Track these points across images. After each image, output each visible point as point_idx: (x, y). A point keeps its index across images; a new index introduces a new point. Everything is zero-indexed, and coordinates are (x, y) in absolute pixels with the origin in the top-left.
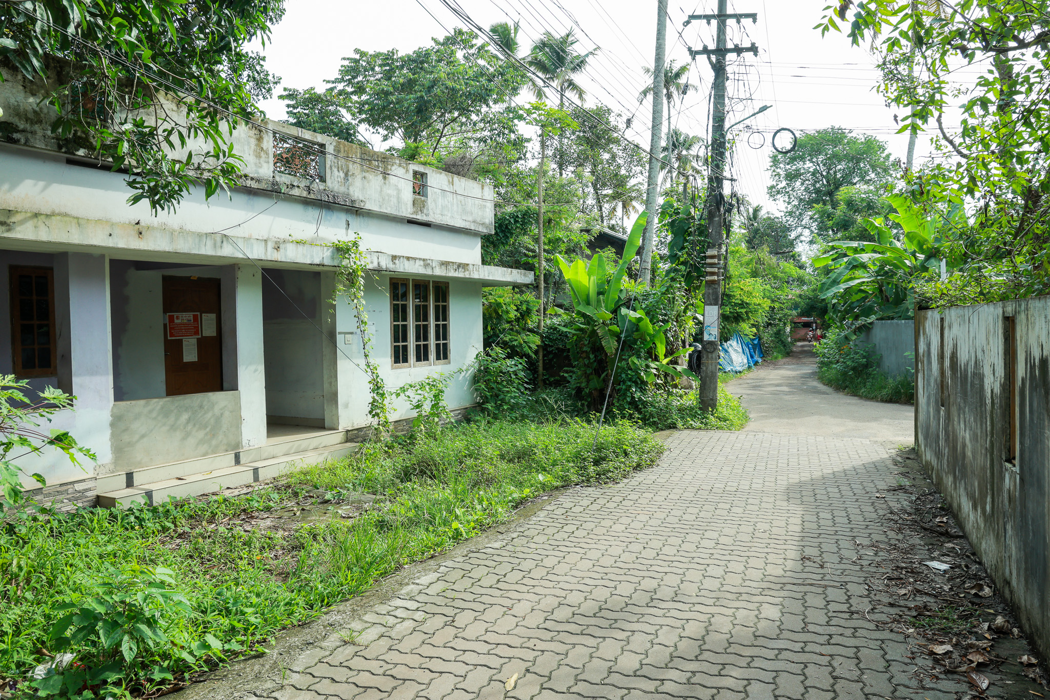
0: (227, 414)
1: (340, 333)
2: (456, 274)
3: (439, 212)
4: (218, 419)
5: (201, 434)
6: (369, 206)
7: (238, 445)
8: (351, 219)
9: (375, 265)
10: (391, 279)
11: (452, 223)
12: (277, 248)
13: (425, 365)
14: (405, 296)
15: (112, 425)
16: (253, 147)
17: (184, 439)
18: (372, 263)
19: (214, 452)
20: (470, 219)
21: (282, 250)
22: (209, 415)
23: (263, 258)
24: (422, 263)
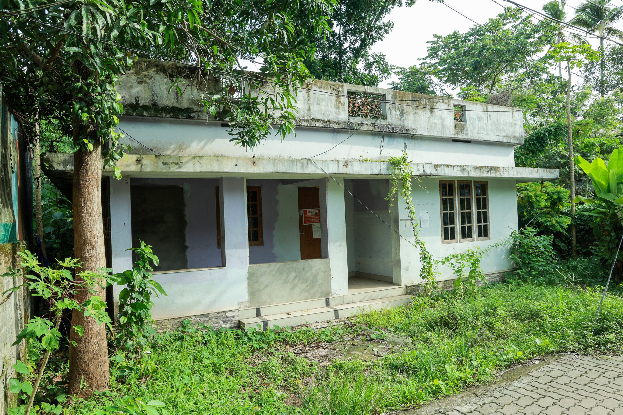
0: (321, 273)
1: (401, 220)
2: (489, 175)
3: (476, 131)
4: (315, 277)
5: (304, 286)
6: (419, 132)
7: (328, 293)
8: (408, 142)
9: (421, 172)
10: (440, 181)
11: (487, 138)
12: (346, 165)
13: (469, 241)
14: (451, 193)
15: (248, 278)
16: (334, 102)
17: (293, 288)
18: (419, 171)
19: (312, 298)
20: (503, 134)
21: (350, 167)
22: (309, 274)
23: (336, 172)
24: (459, 168)
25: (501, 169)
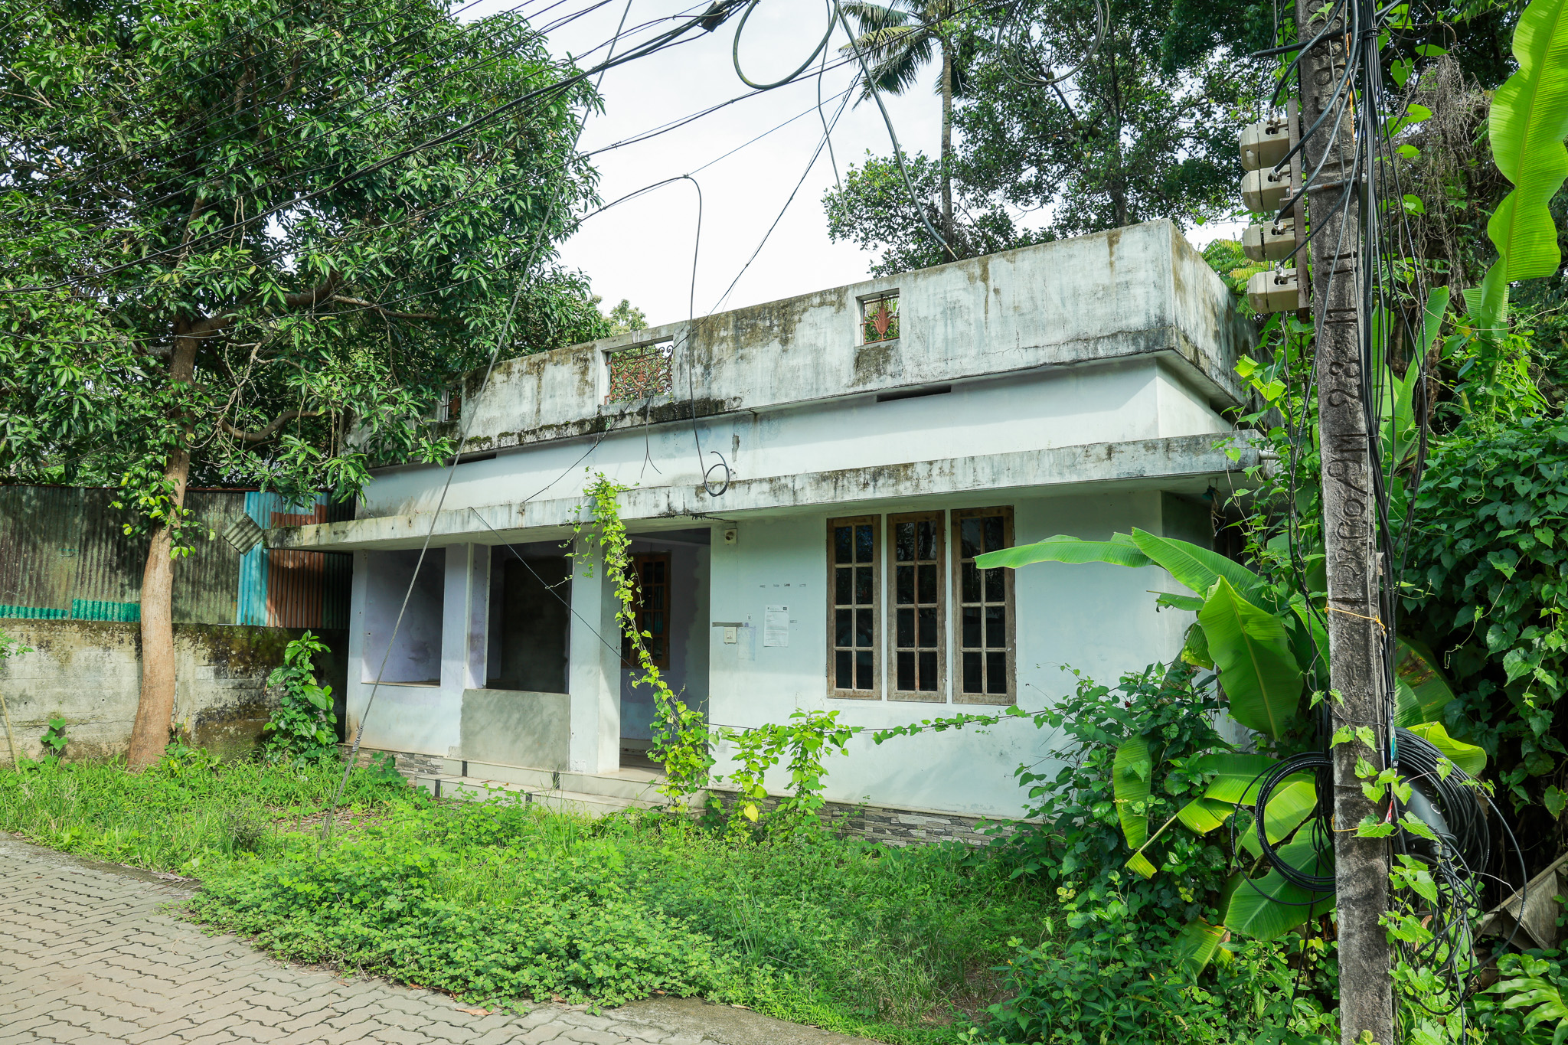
1: (715, 624)
2: (869, 494)
3: (933, 355)
4: (546, 727)
5: (529, 741)
7: (564, 765)
8: (742, 431)
10: (830, 522)
12: (522, 512)
13: (923, 699)
14: (867, 554)
15: (463, 710)
17: (514, 742)
19: (539, 765)
21: (527, 513)
22: (537, 720)
23: (507, 526)
24: (766, 487)
25: (921, 470)
